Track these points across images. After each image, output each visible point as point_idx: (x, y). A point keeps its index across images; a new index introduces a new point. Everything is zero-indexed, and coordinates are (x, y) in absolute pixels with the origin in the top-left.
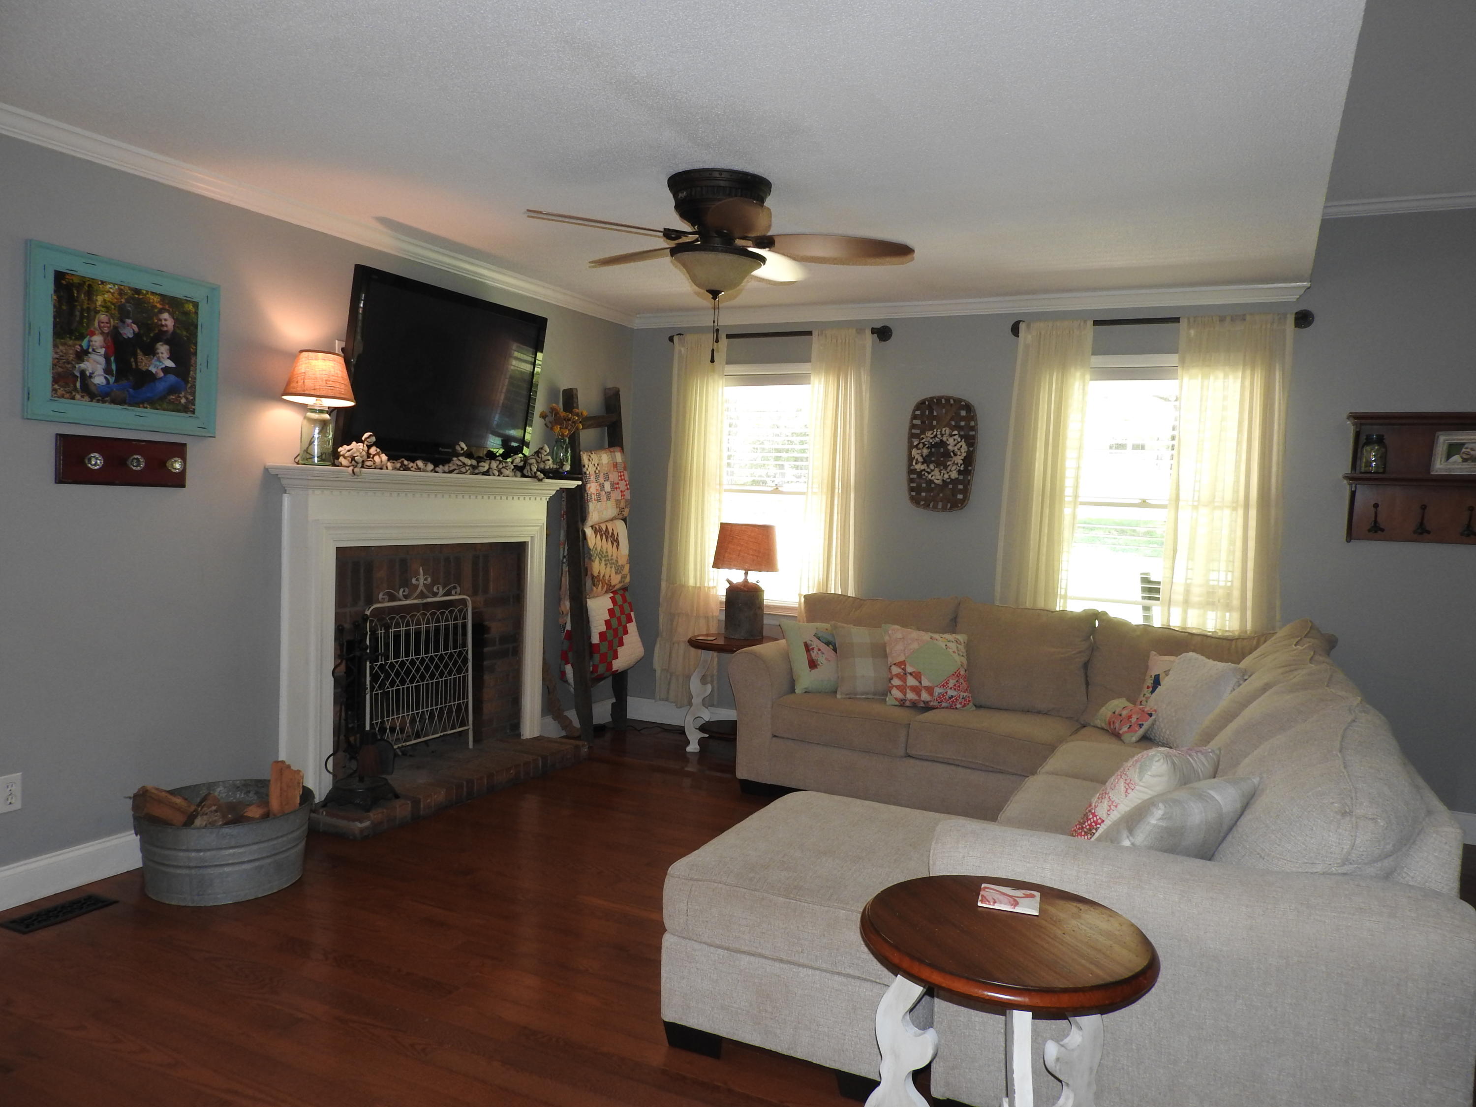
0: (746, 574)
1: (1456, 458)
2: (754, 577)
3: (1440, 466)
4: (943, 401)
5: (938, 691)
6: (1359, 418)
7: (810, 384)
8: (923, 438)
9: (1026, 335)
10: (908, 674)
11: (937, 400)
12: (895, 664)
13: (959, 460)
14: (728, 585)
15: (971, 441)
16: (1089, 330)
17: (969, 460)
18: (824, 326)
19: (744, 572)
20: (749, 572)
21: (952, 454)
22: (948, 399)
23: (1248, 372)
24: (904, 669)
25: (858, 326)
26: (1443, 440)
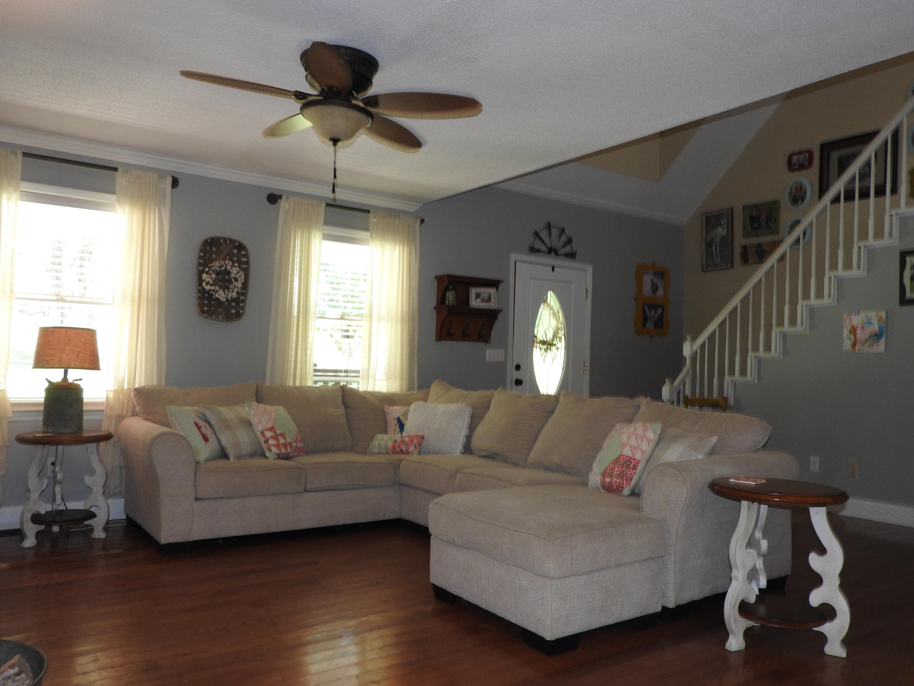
0: (66, 373)
1: (479, 300)
2: (74, 375)
3: (475, 303)
4: (222, 241)
5: (294, 445)
6: (439, 278)
7: (115, 212)
8: (211, 267)
9: (284, 205)
10: (278, 436)
11: (217, 239)
12: (266, 430)
13: (239, 284)
14: (46, 385)
15: (246, 271)
16: (322, 208)
17: (245, 285)
18: (128, 167)
19: (63, 370)
20: (69, 370)
21: (233, 280)
22: (225, 239)
23: (401, 247)
24: (275, 432)
25: (161, 174)
26: (473, 291)
